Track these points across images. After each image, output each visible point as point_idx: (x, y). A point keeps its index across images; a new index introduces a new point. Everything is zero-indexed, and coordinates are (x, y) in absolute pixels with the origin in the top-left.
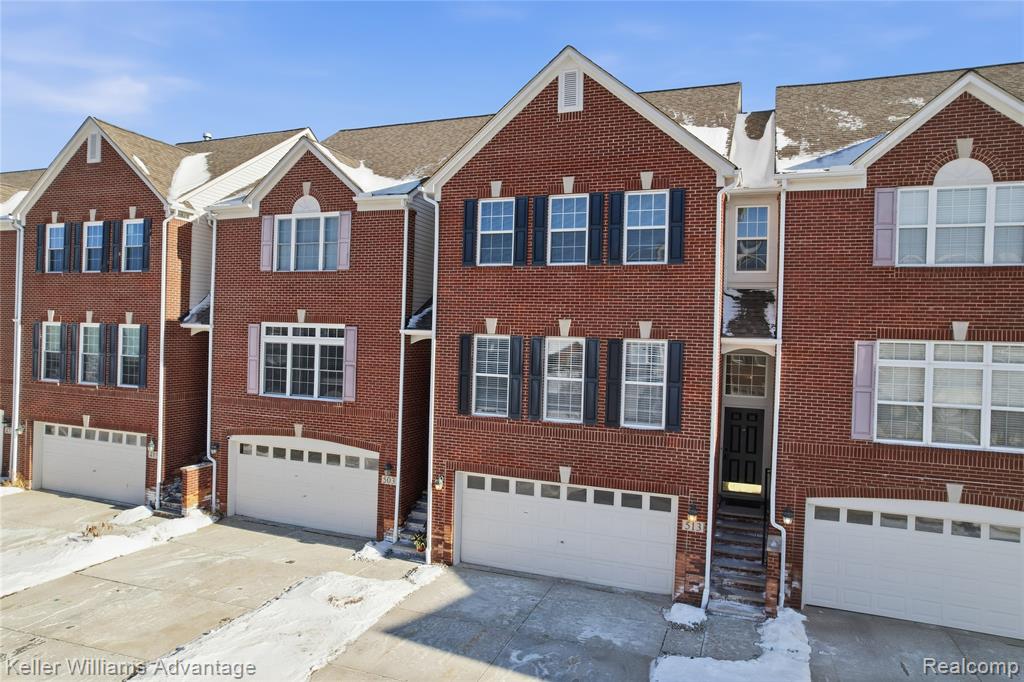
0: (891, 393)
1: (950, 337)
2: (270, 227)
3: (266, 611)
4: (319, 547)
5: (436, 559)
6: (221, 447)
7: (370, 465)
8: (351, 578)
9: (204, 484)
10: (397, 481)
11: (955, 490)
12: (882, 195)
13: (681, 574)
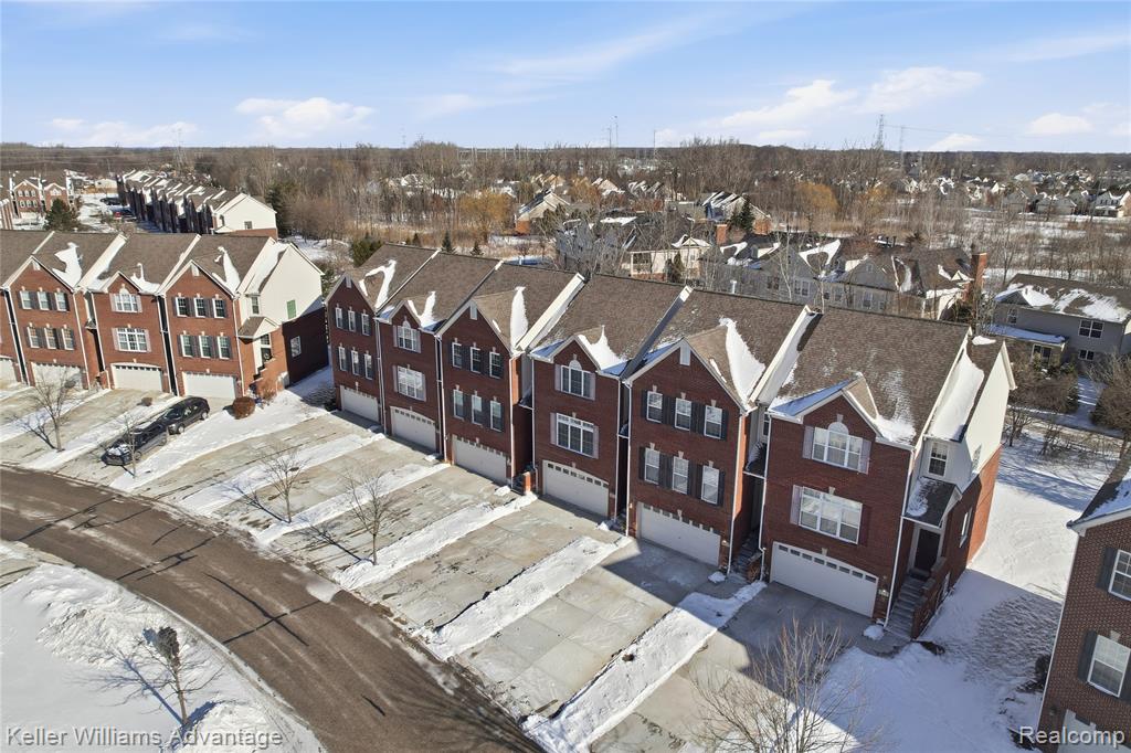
0: (806, 509)
1: (828, 492)
2: (559, 369)
3: (561, 553)
4: (583, 520)
5: (630, 534)
6: (539, 464)
7: (605, 485)
8: (593, 541)
9: (533, 481)
10: (616, 497)
11: (825, 551)
12: (808, 429)
13: (721, 561)
